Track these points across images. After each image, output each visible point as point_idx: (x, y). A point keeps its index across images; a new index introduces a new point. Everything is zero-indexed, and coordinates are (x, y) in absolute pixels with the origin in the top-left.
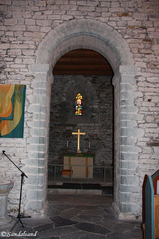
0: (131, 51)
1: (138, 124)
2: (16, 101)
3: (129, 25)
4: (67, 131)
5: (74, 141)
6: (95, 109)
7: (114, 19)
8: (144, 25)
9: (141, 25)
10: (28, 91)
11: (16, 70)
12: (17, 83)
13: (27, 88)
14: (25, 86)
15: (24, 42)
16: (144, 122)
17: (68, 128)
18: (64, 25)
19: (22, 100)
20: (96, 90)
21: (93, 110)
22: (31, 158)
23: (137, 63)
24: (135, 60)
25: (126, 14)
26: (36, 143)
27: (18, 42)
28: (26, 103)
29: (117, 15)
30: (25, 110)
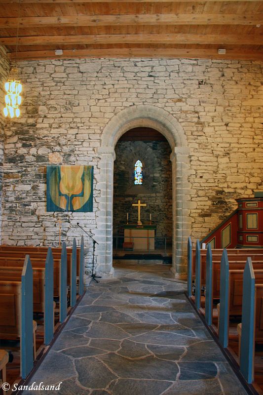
0: (185, 134)
1: (192, 198)
2: (86, 179)
3: (182, 109)
4: (126, 202)
5: (134, 212)
6: (156, 178)
7: (170, 105)
8: (196, 110)
9: (193, 110)
10: (96, 171)
11: (84, 153)
12: (86, 164)
13: (94, 168)
14: (93, 166)
15: (91, 127)
16: (196, 196)
17: (127, 199)
18: (125, 111)
19: (91, 179)
20: (158, 158)
21: (154, 179)
22: (100, 229)
23: (190, 144)
24: (189, 141)
25: (180, 100)
26: (104, 216)
27: (85, 127)
28: (94, 182)
29: (172, 101)
30: (94, 188)
